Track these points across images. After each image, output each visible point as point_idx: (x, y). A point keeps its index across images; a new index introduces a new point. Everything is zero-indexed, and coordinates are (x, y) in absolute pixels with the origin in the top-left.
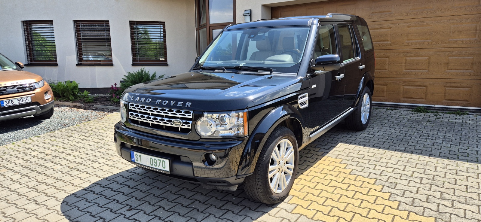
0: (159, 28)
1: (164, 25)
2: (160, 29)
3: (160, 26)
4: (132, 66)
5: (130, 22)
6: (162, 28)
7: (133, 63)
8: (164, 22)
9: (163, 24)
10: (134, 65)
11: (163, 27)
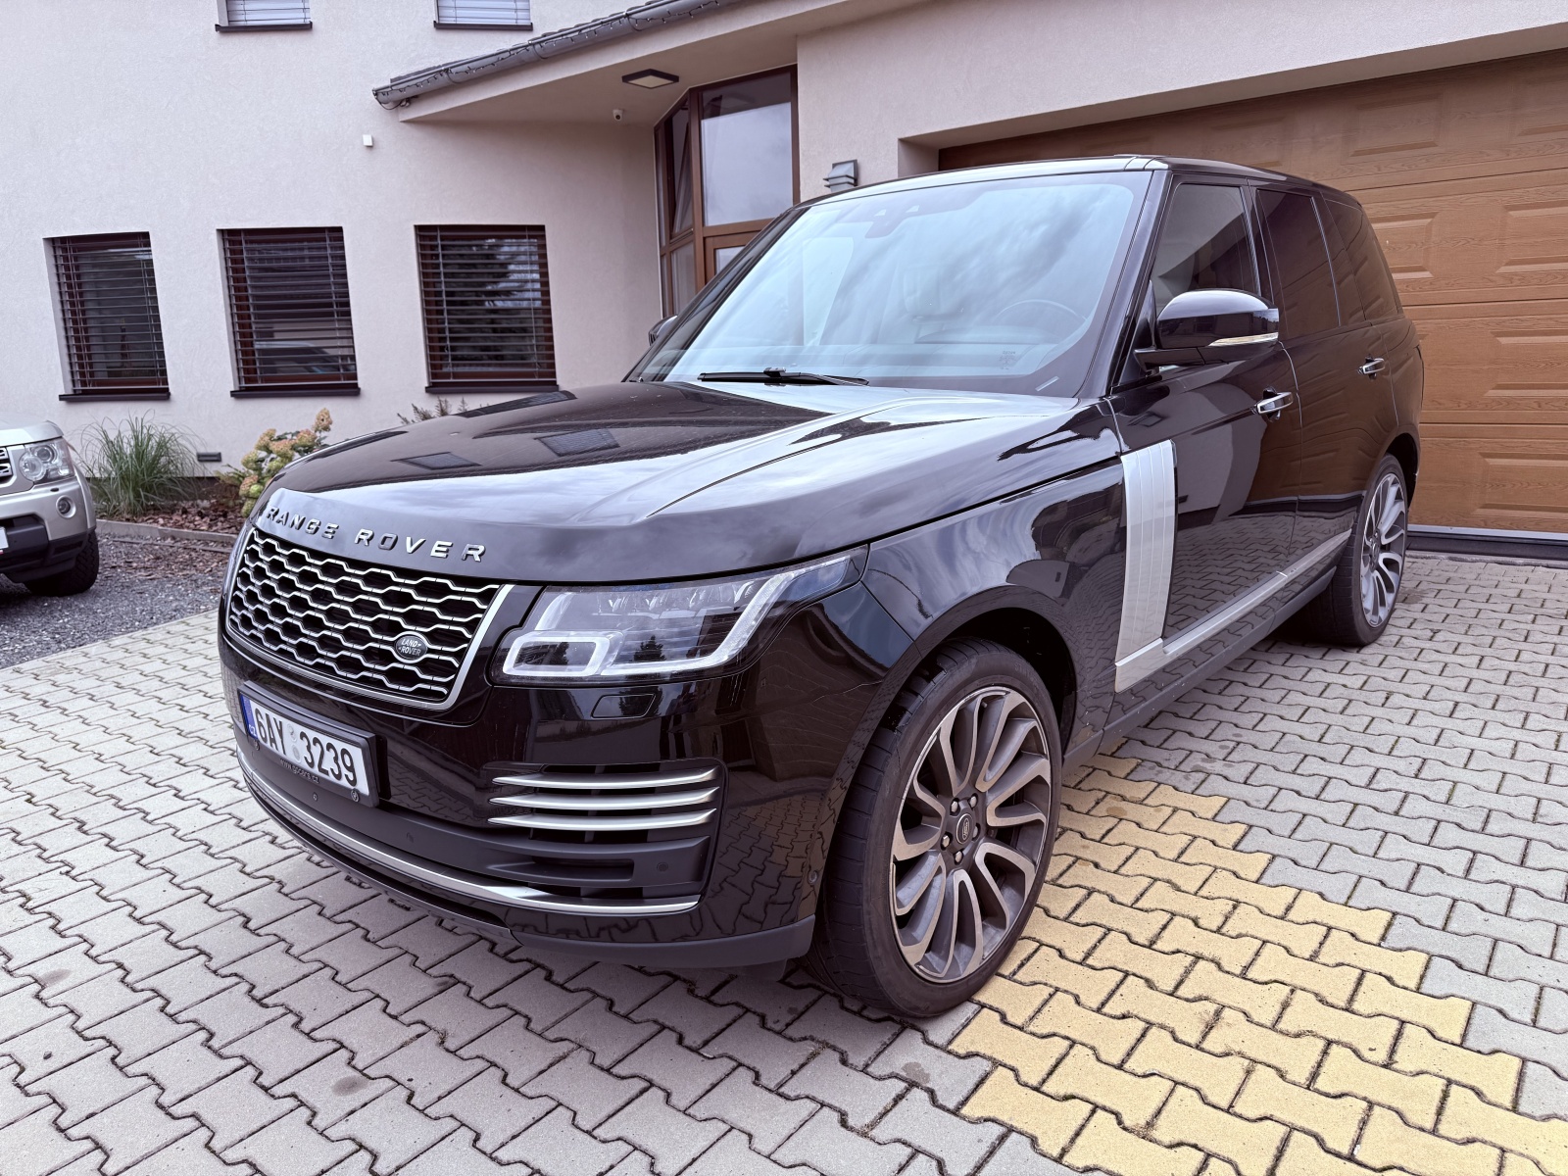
0: (525, 249)
1: (543, 237)
2: (529, 253)
3: (527, 244)
4: (427, 395)
5: (419, 229)
6: (535, 248)
7: (429, 382)
8: (542, 228)
9: (537, 232)
10: (433, 389)
11: (538, 247)
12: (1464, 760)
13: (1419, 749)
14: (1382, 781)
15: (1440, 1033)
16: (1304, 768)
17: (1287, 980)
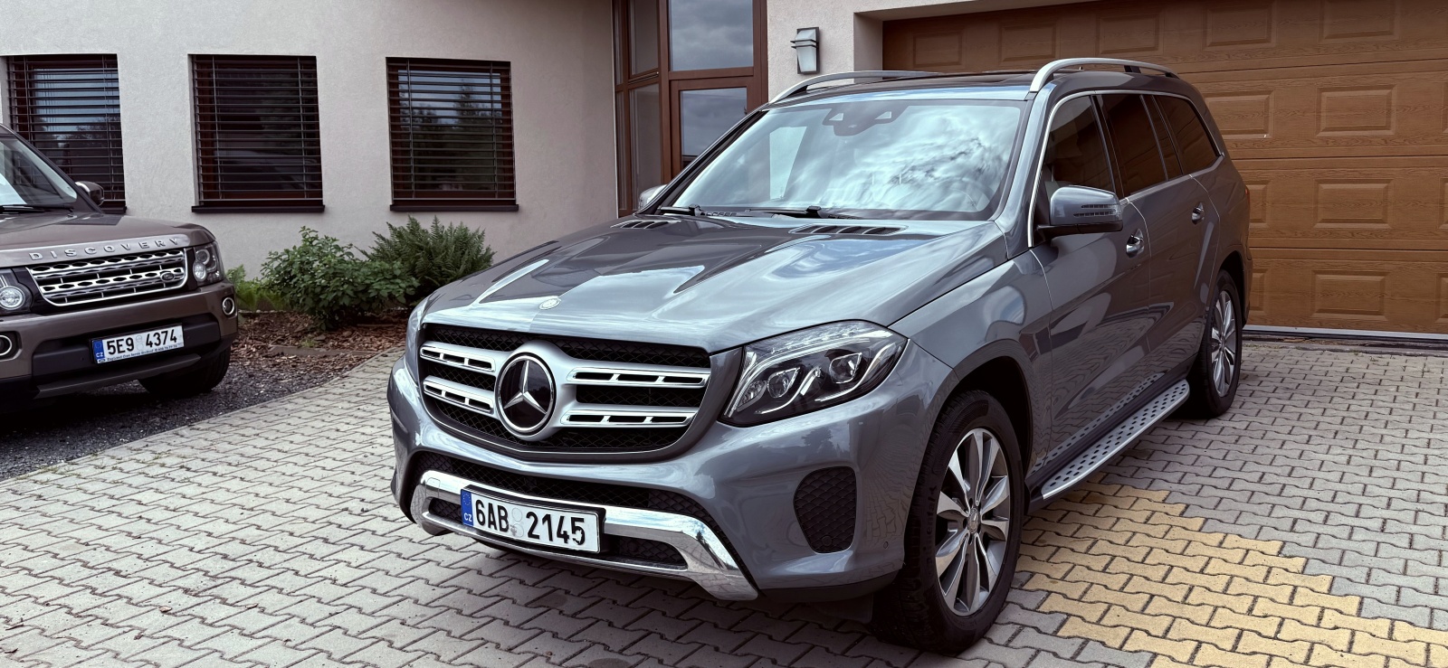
0: (488, 81)
1: (508, 71)
2: (491, 85)
3: (491, 77)
4: (391, 213)
5: (389, 60)
6: (497, 81)
7: (394, 201)
8: (508, 64)
9: (503, 68)
10: (397, 207)
11: (502, 80)
12: (1318, 466)
13: (1288, 461)
14: (1267, 479)
15: (1317, 589)
16: (1217, 474)
17: (1228, 573)
